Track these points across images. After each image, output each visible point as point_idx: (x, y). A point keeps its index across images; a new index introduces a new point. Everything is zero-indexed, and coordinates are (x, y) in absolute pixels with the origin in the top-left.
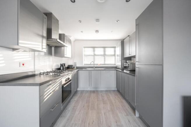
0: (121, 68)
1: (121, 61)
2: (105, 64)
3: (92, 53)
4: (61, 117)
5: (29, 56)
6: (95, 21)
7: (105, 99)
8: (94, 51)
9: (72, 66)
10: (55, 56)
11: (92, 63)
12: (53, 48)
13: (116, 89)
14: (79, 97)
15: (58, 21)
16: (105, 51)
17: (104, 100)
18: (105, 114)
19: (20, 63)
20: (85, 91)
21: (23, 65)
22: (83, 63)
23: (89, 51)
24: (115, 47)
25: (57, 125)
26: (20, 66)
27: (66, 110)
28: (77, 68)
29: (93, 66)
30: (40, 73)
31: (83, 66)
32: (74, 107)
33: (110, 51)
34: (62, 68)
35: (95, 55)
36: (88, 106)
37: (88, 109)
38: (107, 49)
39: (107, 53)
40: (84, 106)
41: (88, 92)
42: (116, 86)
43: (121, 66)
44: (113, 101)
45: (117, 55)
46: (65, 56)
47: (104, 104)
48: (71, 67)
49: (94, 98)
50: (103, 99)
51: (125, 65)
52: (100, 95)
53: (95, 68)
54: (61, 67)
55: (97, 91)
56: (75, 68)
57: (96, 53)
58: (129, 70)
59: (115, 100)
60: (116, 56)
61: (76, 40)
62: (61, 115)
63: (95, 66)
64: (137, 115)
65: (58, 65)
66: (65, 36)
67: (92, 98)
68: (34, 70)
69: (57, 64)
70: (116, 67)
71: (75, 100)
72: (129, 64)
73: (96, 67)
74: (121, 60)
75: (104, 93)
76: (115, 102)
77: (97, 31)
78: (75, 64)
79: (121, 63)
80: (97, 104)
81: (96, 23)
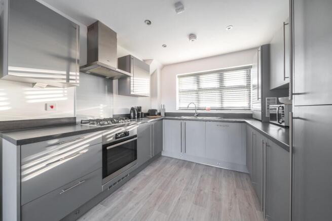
0: (260, 119)
1: (260, 100)
3: (195, 87)
4: (102, 204)
5: (62, 95)
6: (174, 10)
7: (206, 191)
8: (198, 82)
9: (155, 111)
12: (115, 82)
14: (156, 170)
15: (115, 34)
16: (221, 80)
17: (202, 192)
19: (46, 105)
20: (173, 160)
21: (52, 107)
22: (177, 107)
23: (189, 84)
24: (248, 68)
25: (84, 219)
26: (46, 109)
27: (119, 191)
28: (166, 114)
30: (82, 121)
31: (176, 110)
32: (134, 189)
35: (200, 90)
36: (159, 197)
37: (155, 204)
38: (226, 74)
39: (228, 84)
40: (151, 194)
43: (260, 113)
44: (225, 205)
46: (132, 93)
47: (196, 203)
49: (181, 181)
50: (201, 190)
51: (271, 112)
52: (199, 177)
53: (196, 116)
56: (163, 114)
58: (283, 124)
59: (231, 204)
60: (251, 87)
62: (105, 200)
63: (199, 111)
65: (126, 109)
66: (132, 58)
67: (177, 180)
68: (73, 116)
70: (252, 115)
71: (145, 175)
72: (284, 105)
73: (200, 115)
74: (260, 97)
75: (211, 173)
76: (230, 210)
77: (192, 36)
78: (162, 108)
79: (260, 104)
80: (179, 199)
81: (178, 13)
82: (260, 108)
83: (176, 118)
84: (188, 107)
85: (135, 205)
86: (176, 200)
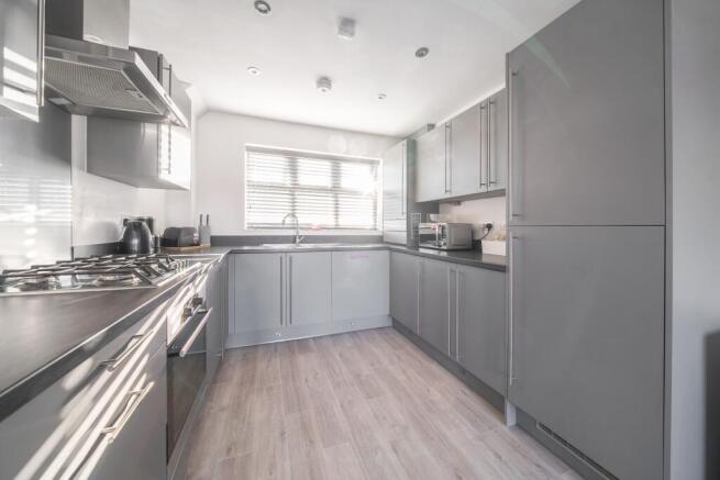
0: (405, 242)
1: (405, 216)
2: (337, 228)
3: (286, 180)
7: (366, 372)
8: (294, 170)
10: (90, 170)
11: (289, 220)
13: (389, 323)
17: (363, 378)
18: (396, 452)
22: (246, 222)
24: (374, 163)
28: (217, 242)
29: (292, 233)
31: (244, 231)
34: (135, 242)
35: (296, 187)
36: (305, 428)
37: (311, 442)
38: (344, 167)
39: (345, 183)
40: (282, 434)
41: (276, 350)
42: (388, 312)
43: (405, 234)
44: (401, 378)
47: (369, 396)
48: (183, 238)
50: (359, 376)
51: (421, 232)
52: (338, 357)
53: (301, 242)
54: (128, 235)
55: (314, 338)
57: (303, 180)
58: (445, 248)
59: (404, 372)
61: (209, 111)
63: (301, 233)
66: (165, 65)
69: (108, 219)
71: (224, 408)
73: (307, 239)
74: (405, 211)
75: (349, 344)
76: (410, 379)
77: (324, 82)
78: (204, 223)
79: (405, 222)
80: (342, 406)
81: (340, 36)
82: (404, 227)
83: (246, 248)
84: (283, 224)
85: (271, 474)
86: (337, 410)
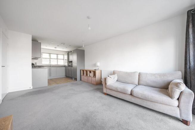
1: (67, 63)
2: (57, 64)
3: (49, 57)
11: (49, 63)
13: (65, 77)
16: (57, 57)
24: (64, 55)
33: (61, 57)
39: (59, 58)
42: (65, 75)
43: (67, 65)
45: (65, 59)
57: (52, 57)
64: (73, 79)
70: (65, 66)
